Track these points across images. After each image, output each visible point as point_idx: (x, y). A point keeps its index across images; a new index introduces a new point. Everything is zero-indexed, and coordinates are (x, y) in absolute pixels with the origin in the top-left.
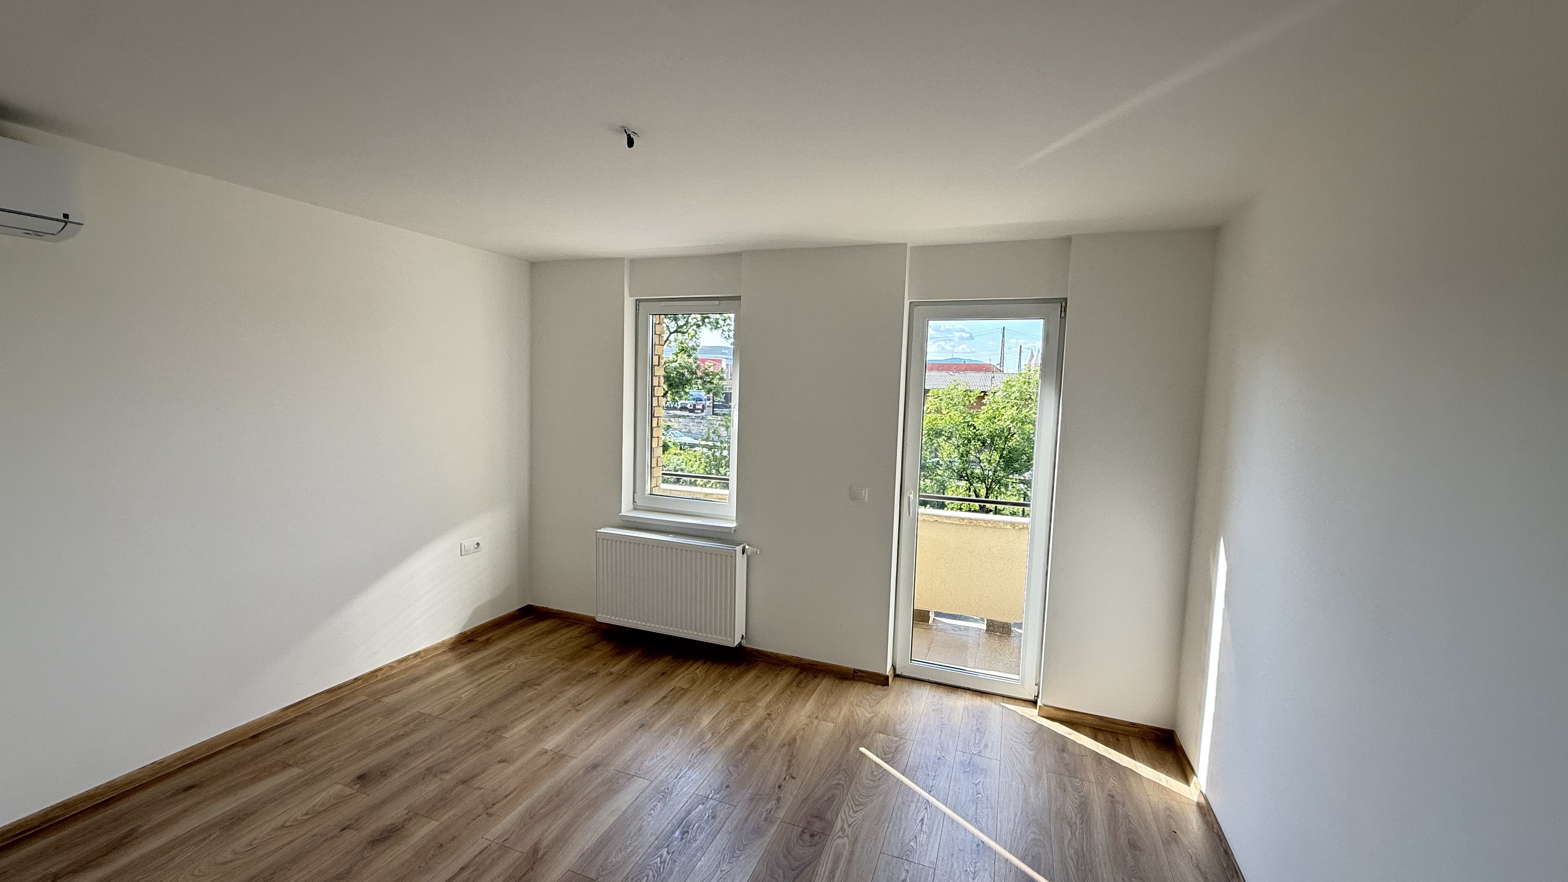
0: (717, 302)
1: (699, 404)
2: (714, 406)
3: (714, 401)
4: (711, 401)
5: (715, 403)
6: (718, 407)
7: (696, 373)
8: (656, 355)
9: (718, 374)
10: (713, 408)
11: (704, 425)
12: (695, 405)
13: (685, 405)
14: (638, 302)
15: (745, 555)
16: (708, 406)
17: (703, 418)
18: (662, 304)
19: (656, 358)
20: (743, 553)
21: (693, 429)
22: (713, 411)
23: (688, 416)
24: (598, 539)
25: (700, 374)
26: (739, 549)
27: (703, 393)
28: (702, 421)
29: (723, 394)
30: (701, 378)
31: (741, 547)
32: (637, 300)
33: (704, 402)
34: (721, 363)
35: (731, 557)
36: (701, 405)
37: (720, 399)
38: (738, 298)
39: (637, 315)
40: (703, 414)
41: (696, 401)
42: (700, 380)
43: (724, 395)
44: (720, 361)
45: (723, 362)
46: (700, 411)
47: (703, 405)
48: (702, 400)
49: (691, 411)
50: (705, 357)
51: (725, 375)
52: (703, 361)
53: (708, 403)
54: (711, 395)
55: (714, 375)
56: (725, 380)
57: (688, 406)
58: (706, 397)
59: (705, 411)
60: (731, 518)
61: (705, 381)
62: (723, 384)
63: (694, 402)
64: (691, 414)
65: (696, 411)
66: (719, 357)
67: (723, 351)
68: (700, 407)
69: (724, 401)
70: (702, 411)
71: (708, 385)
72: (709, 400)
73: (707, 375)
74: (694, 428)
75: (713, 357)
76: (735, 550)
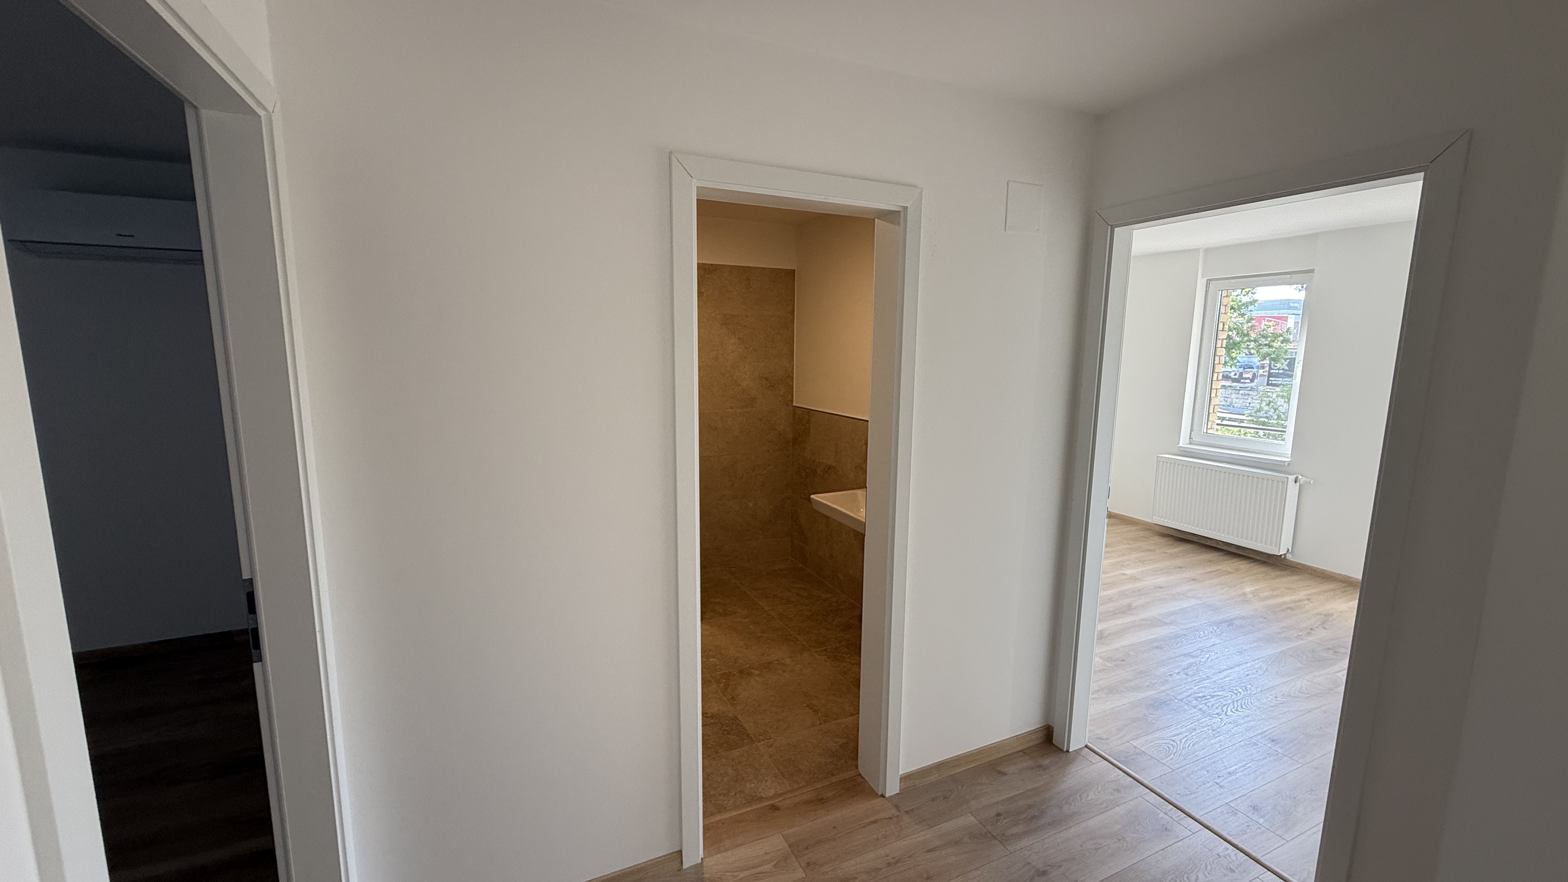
0: (1289, 276)
1: (1248, 373)
2: (1270, 375)
3: (1271, 368)
4: (1267, 369)
5: (1272, 371)
6: (1277, 376)
7: (1248, 335)
8: (1221, 322)
9: (1281, 335)
10: (1268, 378)
11: (1252, 398)
12: (1241, 373)
13: (1227, 373)
14: (1209, 282)
15: (1298, 484)
16: (1261, 375)
17: (1252, 389)
18: (1232, 281)
19: (1221, 325)
20: (1296, 482)
21: (1236, 403)
22: (1268, 380)
23: (1231, 386)
24: (1158, 462)
25: (1253, 336)
26: (1292, 478)
27: (1256, 360)
28: (1250, 393)
29: (1286, 360)
30: (1255, 341)
31: (1294, 477)
32: (1208, 280)
33: (1255, 370)
34: (1287, 321)
35: (1283, 482)
36: (1252, 373)
37: (1282, 365)
38: (1312, 271)
39: (1207, 291)
40: (1252, 385)
41: (1244, 368)
42: (1252, 343)
43: (1288, 361)
44: (1285, 319)
45: (1289, 320)
46: (1248, 381)
47: (1254, 374)
48: (1253, 368)
49: (1234, 380)
50: (1262, 313)
51: (1291, 337)
52: (1260, 319)
53: (1261, 371)
54: (1267, 362)
55: (1276, 336)
56: (1291, 343)
57: (1232, 375)
58: (1258, 364)
59: (1256, 381)
60: (1287, 456)
61: (1260, 345)
62: (1288, 347)
63: (1241, 370)
64: (1234, 384)
65: (1242, 381)
66: (1283, 312)
67: (1292, 305)
68: (1250, 376)
69: (1287, 368)
70: (1252, 381)
71: (1265, 350)
72: (1263, 367)
73: (1266, 337)
74: (1237, 400)
75: (1275, 313)
76: (1288, 478)
